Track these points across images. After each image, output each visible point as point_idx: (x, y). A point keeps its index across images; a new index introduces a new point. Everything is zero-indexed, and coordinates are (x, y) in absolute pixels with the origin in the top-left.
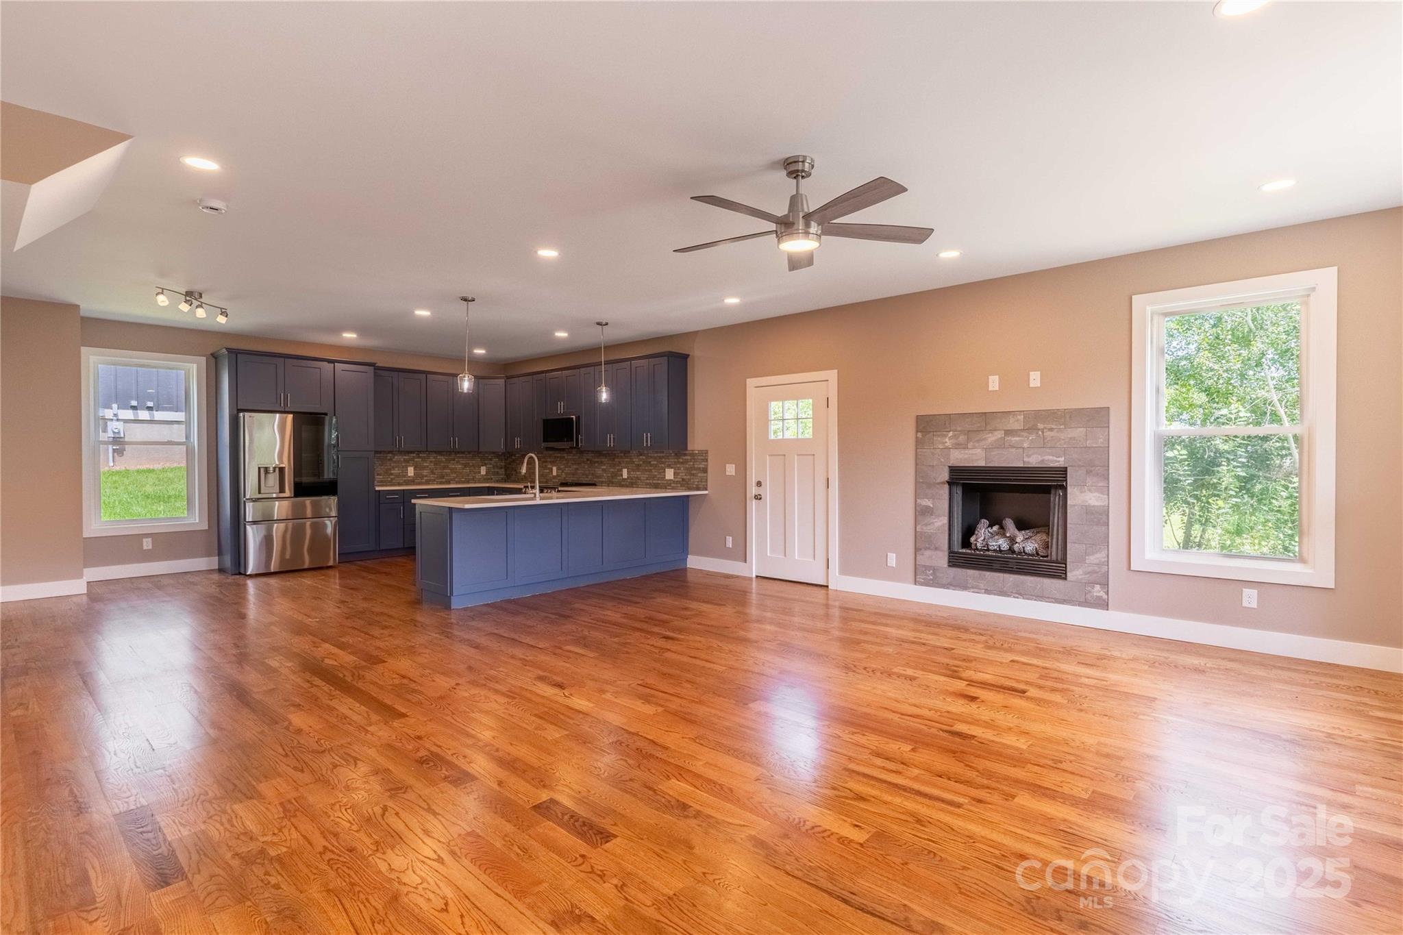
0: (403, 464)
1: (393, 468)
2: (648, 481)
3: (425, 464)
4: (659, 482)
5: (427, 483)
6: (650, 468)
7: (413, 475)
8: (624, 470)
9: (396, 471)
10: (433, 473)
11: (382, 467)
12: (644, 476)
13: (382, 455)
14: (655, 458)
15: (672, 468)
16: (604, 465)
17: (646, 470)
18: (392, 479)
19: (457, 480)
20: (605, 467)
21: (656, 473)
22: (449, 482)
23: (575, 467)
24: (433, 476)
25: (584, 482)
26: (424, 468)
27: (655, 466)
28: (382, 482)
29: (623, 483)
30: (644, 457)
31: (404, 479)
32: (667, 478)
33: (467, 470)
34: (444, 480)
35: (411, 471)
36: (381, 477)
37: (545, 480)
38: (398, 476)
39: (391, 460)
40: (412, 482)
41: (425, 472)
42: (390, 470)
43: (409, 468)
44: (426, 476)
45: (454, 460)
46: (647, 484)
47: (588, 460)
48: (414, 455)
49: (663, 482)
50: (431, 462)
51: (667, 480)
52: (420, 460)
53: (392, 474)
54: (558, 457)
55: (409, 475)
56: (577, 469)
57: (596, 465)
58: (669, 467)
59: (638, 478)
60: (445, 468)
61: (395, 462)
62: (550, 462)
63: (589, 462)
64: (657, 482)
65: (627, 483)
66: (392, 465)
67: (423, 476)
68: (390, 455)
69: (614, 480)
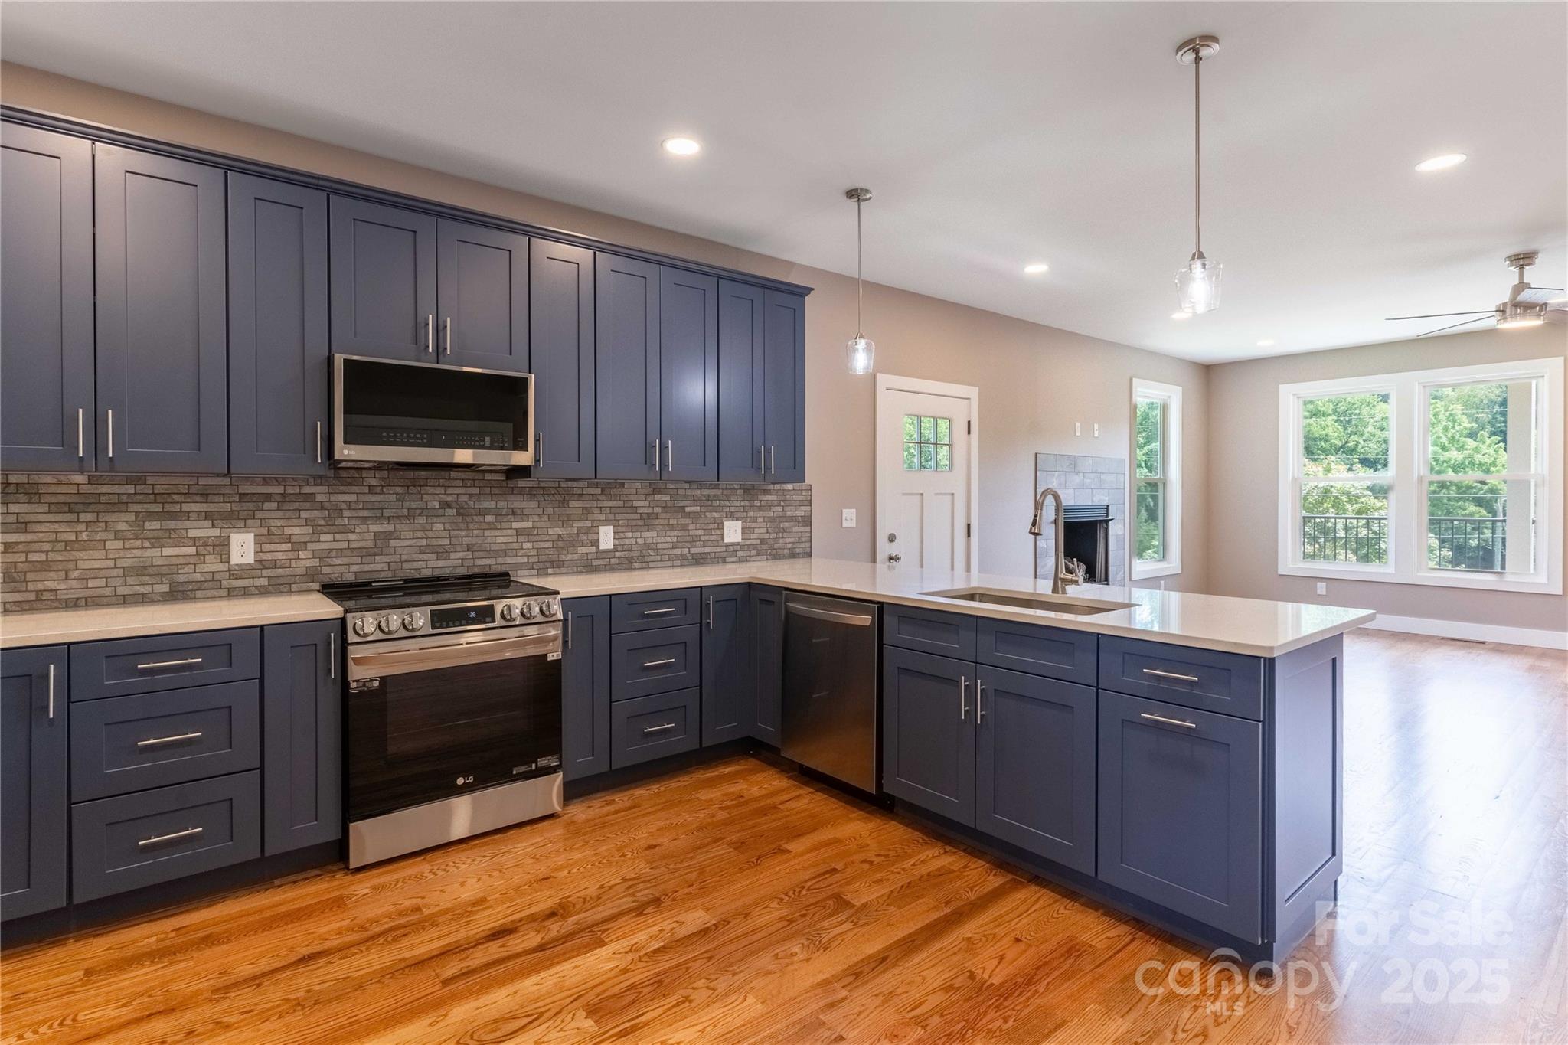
2: (677, 551)
4: (707, 550)
6: (683, 521)
8: (602, 529)
12: (665, 541)
14: (696, 500)
15: (737, 519)
16: (527, 517)
17: (672, 527)
20: (529, 525)
21: (700, 532)
23: (374, 528)
25: (427, 573)
27: (696, 517)
29: (595, 563)
30: (668, 498)
32: (725, 541)
37: (166, 588)
46: (676, 557)
47: (445, 505)
49: (718, 549)
51: (727, 545)
54: (268, 497)
56: (388, 536)
57: (489, 518)
58: (732, 516)
59: (647, 546)
62: (208, 516)
63: (453, 512)
64: (701, 550)
65: (613, 561)
69: (563, 557)
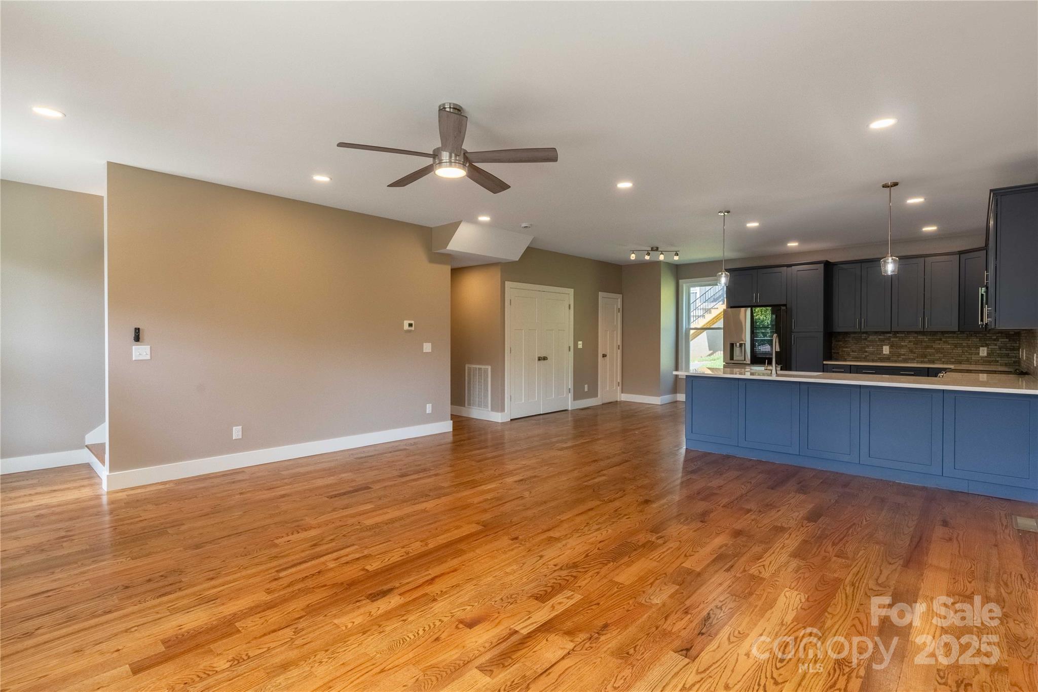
0: (878, 343)
1: (868, 346)
3: (902, 344)
5: (905, 361)
7: (888, 353)
9: (871, 349)
10: (912, 351)
11: (857, 345)
13: (857, 335)
18: (866, 356)
19: (943, 360)
22: (933, 362)
24: (911, 356)
26: (902, 347)
28: (856, 358)
31: (878, 356)
33: (959, 350)
34: (927, 360)
35: (886, 350)
36: (856, 354)
38: (872, 353)
39: (866, 339)
40: (887, 359)
41: (903, 351)
42: (865, 348)
43: (884, 347)
44: (904, 355)
45: (941, 340)
48: (891, 335)
50: (910, 342)
52: (897, 339)
53: (866, 352)
55: (884, 353)
60: (927, 347)
61: (869, 341)
66: (866, 343)
67: (900, 355)
68: (865, 335)
